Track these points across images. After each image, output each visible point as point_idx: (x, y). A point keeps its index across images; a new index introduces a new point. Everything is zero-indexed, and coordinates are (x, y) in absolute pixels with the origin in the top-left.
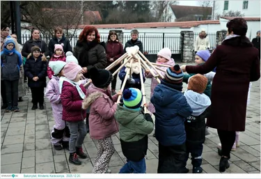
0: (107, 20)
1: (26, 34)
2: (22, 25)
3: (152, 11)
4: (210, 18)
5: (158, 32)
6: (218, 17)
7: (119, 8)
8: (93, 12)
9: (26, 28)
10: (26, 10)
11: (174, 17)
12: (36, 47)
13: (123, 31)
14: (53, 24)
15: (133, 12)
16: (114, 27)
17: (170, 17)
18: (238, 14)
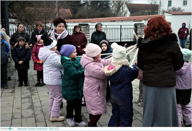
0: (77, 15)
1: (13, 28)
2: (10, 20)
3: (111, 9)
4: (157, 13)
5: (117, 25)
6: (164, 12)
7: (85, 6)
8: (66, 10)
11: (129, 13)
12: (21, 38)
13: (89, 24)
14: (35, 20)
15: (97, 9)
16: (82, 21)
17: (126, 13)
18: (179, 9)
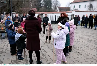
0: (39, 11)
3: (52, 9)
4: (70, 11)
5: (54, 15)
6: (72, 10)
7: (42, 7)
8: (35, 9)
9: (14, 14)
10: (14, 8)
11: (59, 10)
12: (17, 19)
13: (43, 14)
14: (23, 12)
15: (47, 9)
16: (41, 13)
18: (78, 10)
